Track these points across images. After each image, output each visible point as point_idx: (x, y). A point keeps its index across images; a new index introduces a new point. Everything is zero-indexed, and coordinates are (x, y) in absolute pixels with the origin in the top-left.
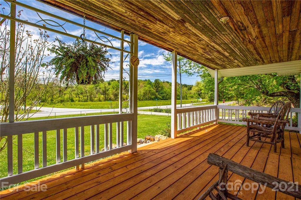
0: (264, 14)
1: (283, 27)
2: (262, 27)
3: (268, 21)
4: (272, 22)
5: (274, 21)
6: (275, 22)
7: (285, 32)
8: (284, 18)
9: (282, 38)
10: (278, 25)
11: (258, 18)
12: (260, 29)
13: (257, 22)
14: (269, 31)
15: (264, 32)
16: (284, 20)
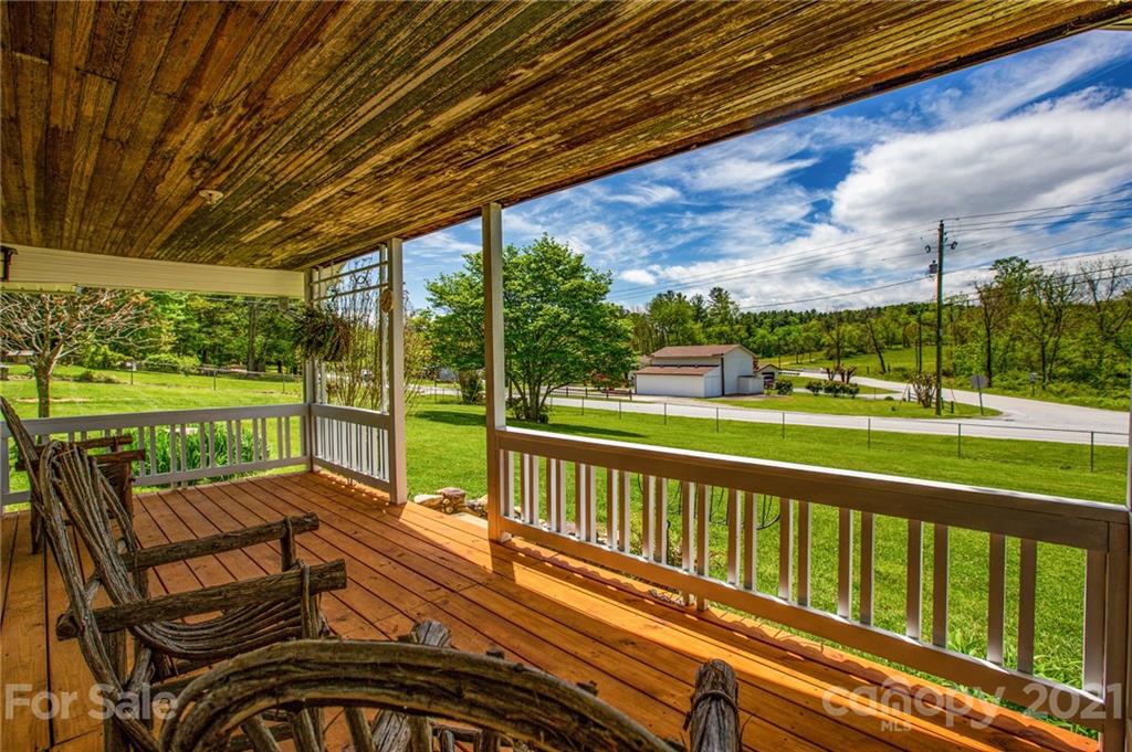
0: (122, 160)
1: (79, 102)
2: (152, 138)
3: (122, 143)
4: (112, 133)
5: (104, 136)
6: (102, 131)
7: (73, 71)
8: (71, 128)
9: (94, 36)
10: (94, 118)
11: (142, 162)
12: (162, 136)
13: (152, 155)
14: (137, 114)
15: (160, 118)
16: (70, 124)
